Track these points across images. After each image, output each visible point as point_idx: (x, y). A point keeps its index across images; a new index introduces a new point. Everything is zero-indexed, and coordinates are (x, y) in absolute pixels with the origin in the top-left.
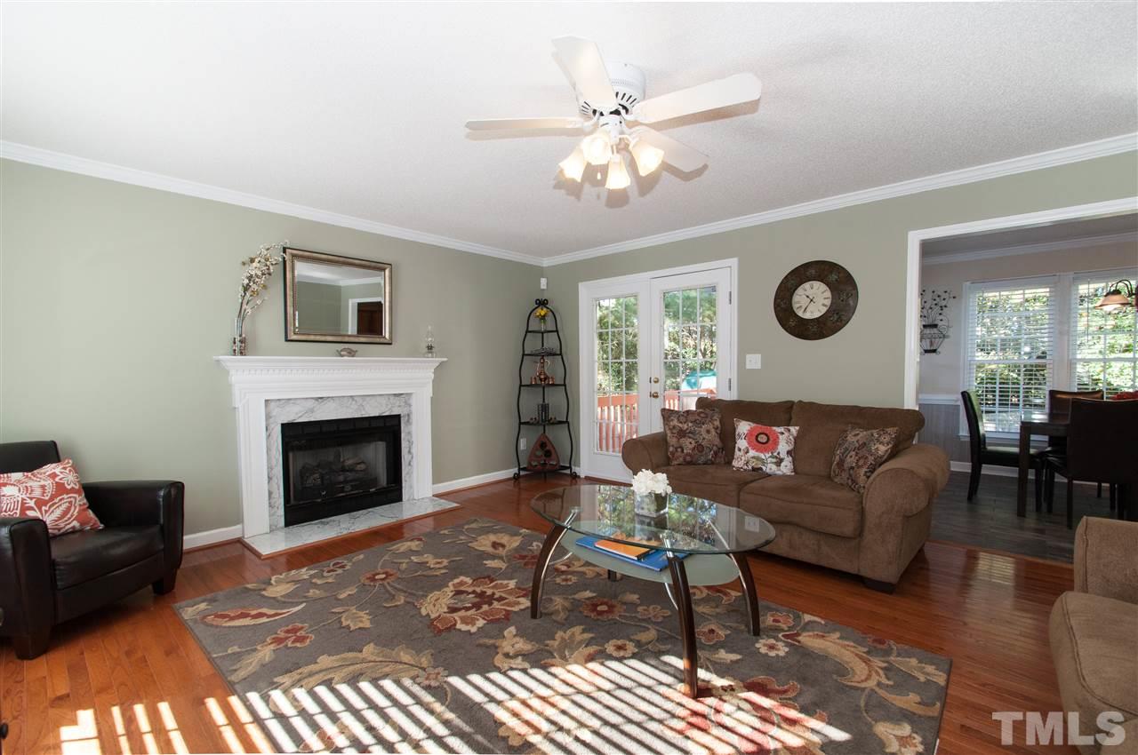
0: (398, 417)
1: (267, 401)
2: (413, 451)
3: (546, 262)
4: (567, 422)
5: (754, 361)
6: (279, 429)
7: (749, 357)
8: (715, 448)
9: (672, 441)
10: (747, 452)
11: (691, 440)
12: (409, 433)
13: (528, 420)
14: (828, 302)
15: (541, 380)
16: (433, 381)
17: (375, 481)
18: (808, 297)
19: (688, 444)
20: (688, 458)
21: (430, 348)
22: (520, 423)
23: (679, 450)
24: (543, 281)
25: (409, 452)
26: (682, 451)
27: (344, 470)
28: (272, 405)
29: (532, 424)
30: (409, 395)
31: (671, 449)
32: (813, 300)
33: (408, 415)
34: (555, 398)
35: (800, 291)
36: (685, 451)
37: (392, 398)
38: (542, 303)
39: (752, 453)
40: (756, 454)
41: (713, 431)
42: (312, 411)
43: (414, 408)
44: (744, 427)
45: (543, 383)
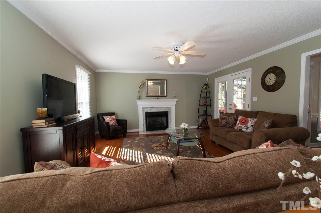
0: (168, 112)
1: (143, 108)
2: (171, 119)
3: (208, 74)
4: (211, 115)
5: (255, 99)
6: (145, 113)
7: (254, 98)
8: (232, 123)
9: (220, 120)
10: (238, 125)
11: (225, 120)
12: (170, 116)
13: (201, 114)
14: (275, 80)
15: (205, 104)
16: (176, 104)
17: (163, 125)
18: (269, 78)
19: (224, 122)
20: (223, 125)
21: (175, 97)
22: (199, 115)
23: (221, 123)
24: (207, 79)
25: (170, 120)
26: (222, 123)
27: (157, 122)
28: (144, 109)
29: (202, 115)
30: (170, 107)
31: (219, 122)
32: (271, 79)
33: (170, 112)
34: (209, 109)
35: (267, 77)
36: (223, 123)
37: (166, 108)
38: (206, 84)
39: (240, 125)
40: (241, 125)
41: (233, 119)
42: (151, 110)
43: (171, 110)
44: (240, 118)
45: (205, 105)
